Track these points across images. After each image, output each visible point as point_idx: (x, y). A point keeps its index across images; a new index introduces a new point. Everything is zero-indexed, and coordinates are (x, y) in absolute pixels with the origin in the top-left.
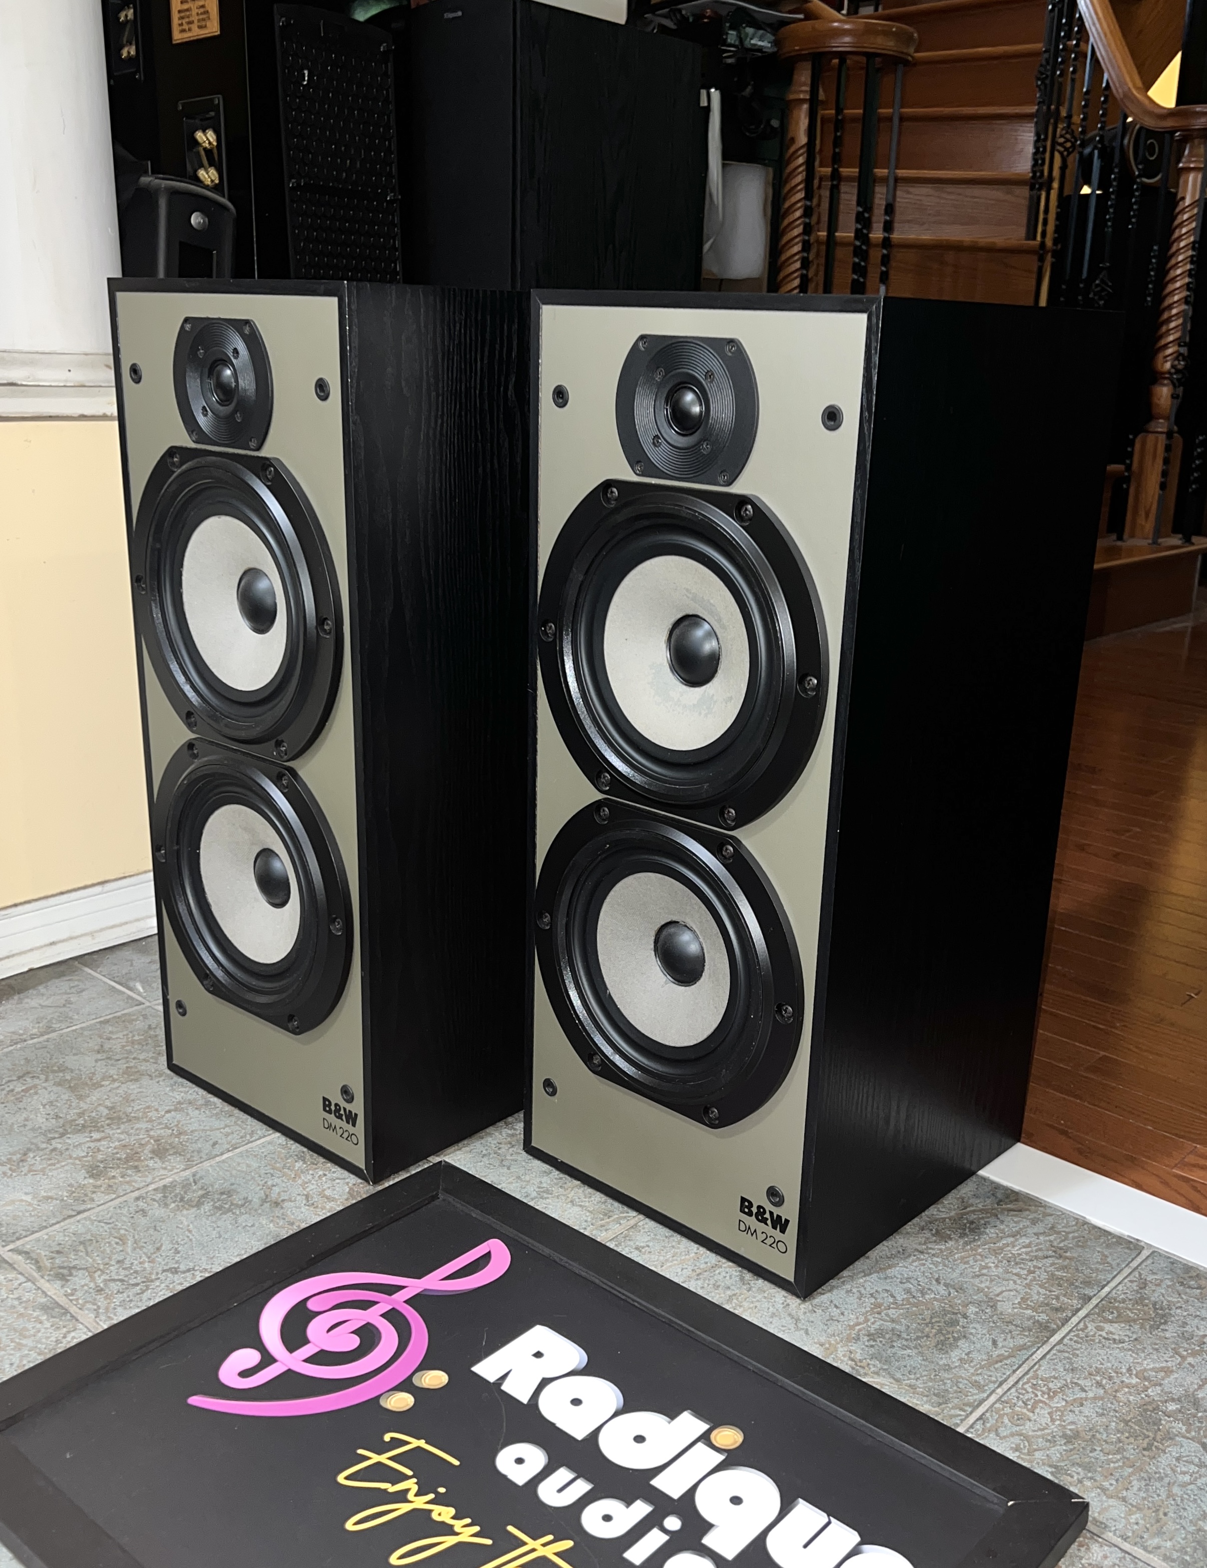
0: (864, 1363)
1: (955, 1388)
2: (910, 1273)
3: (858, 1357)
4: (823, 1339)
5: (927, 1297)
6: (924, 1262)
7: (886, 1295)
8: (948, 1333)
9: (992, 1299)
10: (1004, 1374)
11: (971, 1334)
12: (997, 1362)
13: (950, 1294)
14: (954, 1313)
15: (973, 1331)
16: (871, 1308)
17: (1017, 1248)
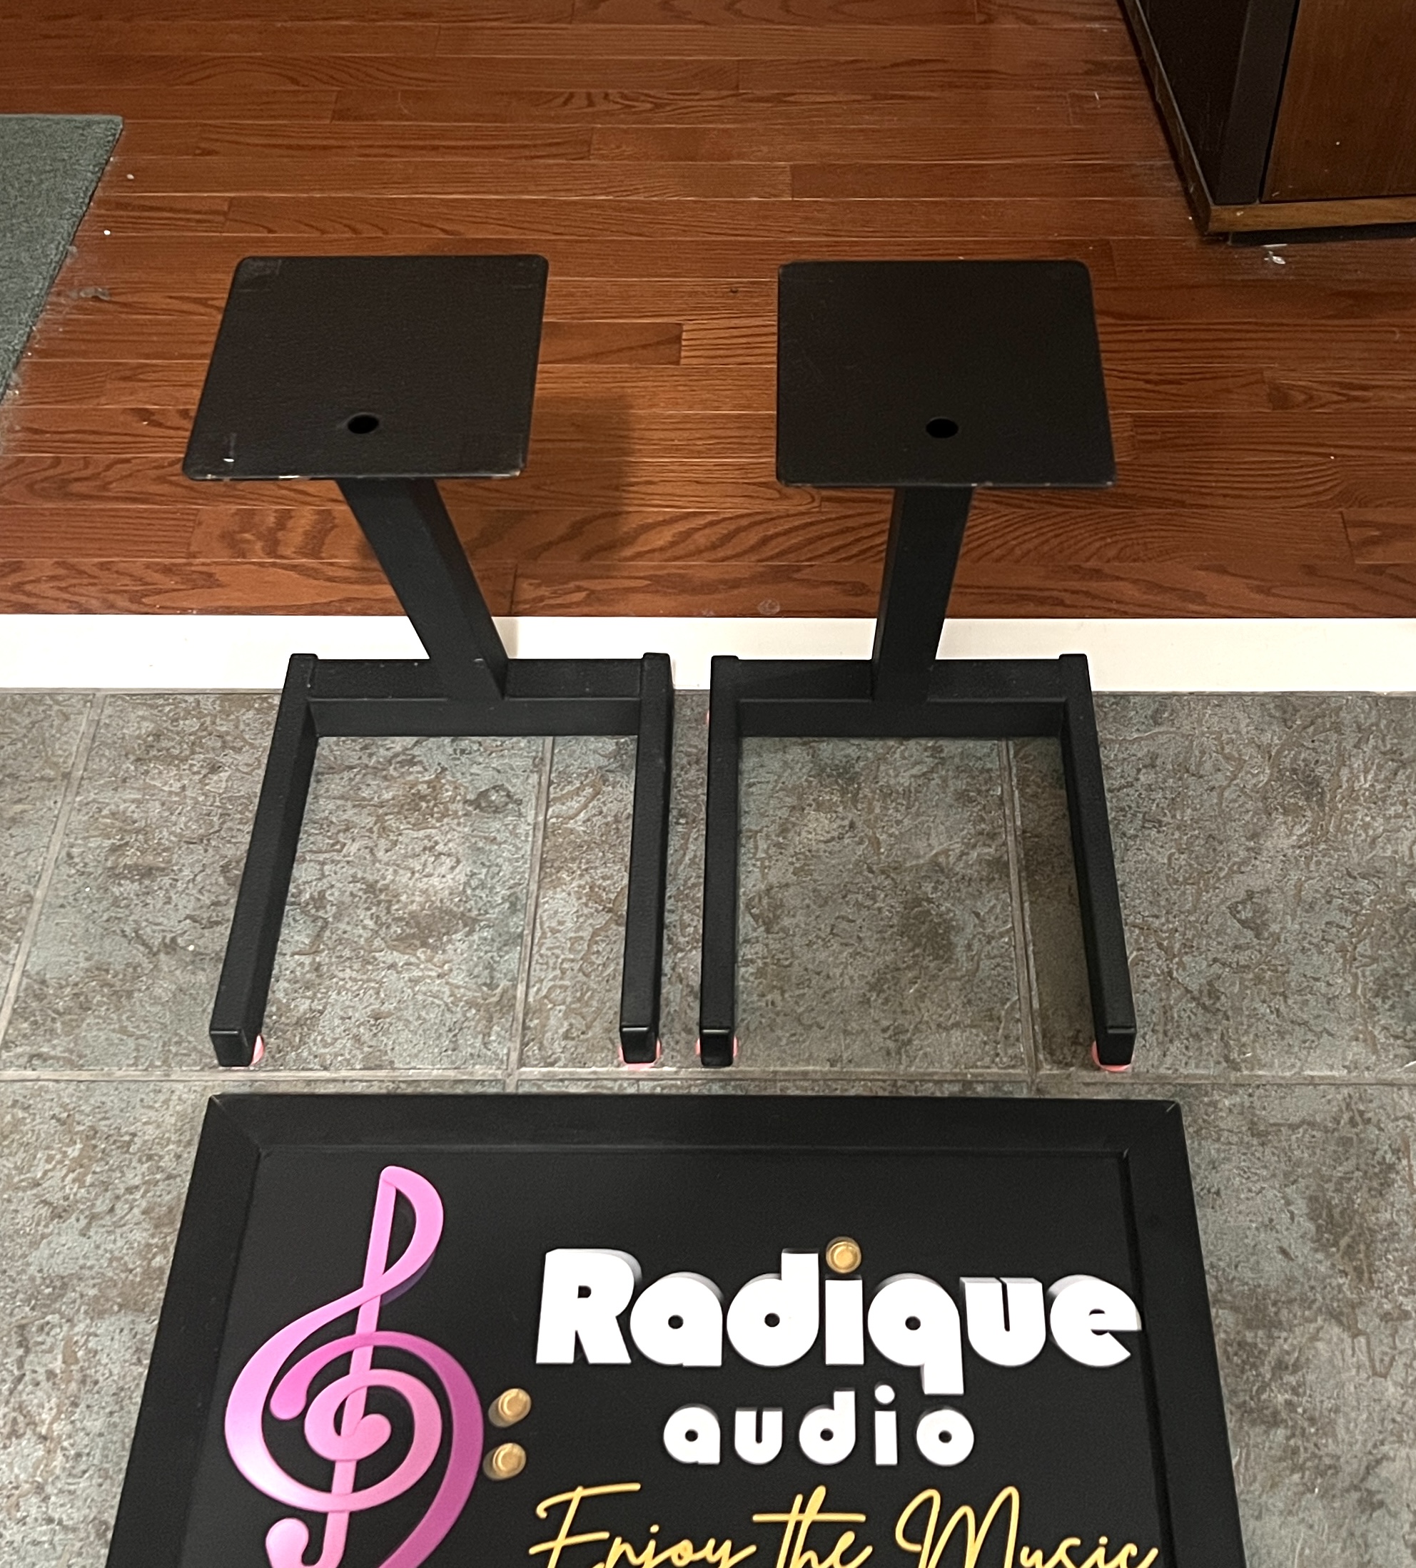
2: (1321, 883)
3: (1397, 1029)
4: (1349, 1031)
5: (1365, 905)
6: (1315, 858)
7: (1334, 929)
13: (1377, 886)
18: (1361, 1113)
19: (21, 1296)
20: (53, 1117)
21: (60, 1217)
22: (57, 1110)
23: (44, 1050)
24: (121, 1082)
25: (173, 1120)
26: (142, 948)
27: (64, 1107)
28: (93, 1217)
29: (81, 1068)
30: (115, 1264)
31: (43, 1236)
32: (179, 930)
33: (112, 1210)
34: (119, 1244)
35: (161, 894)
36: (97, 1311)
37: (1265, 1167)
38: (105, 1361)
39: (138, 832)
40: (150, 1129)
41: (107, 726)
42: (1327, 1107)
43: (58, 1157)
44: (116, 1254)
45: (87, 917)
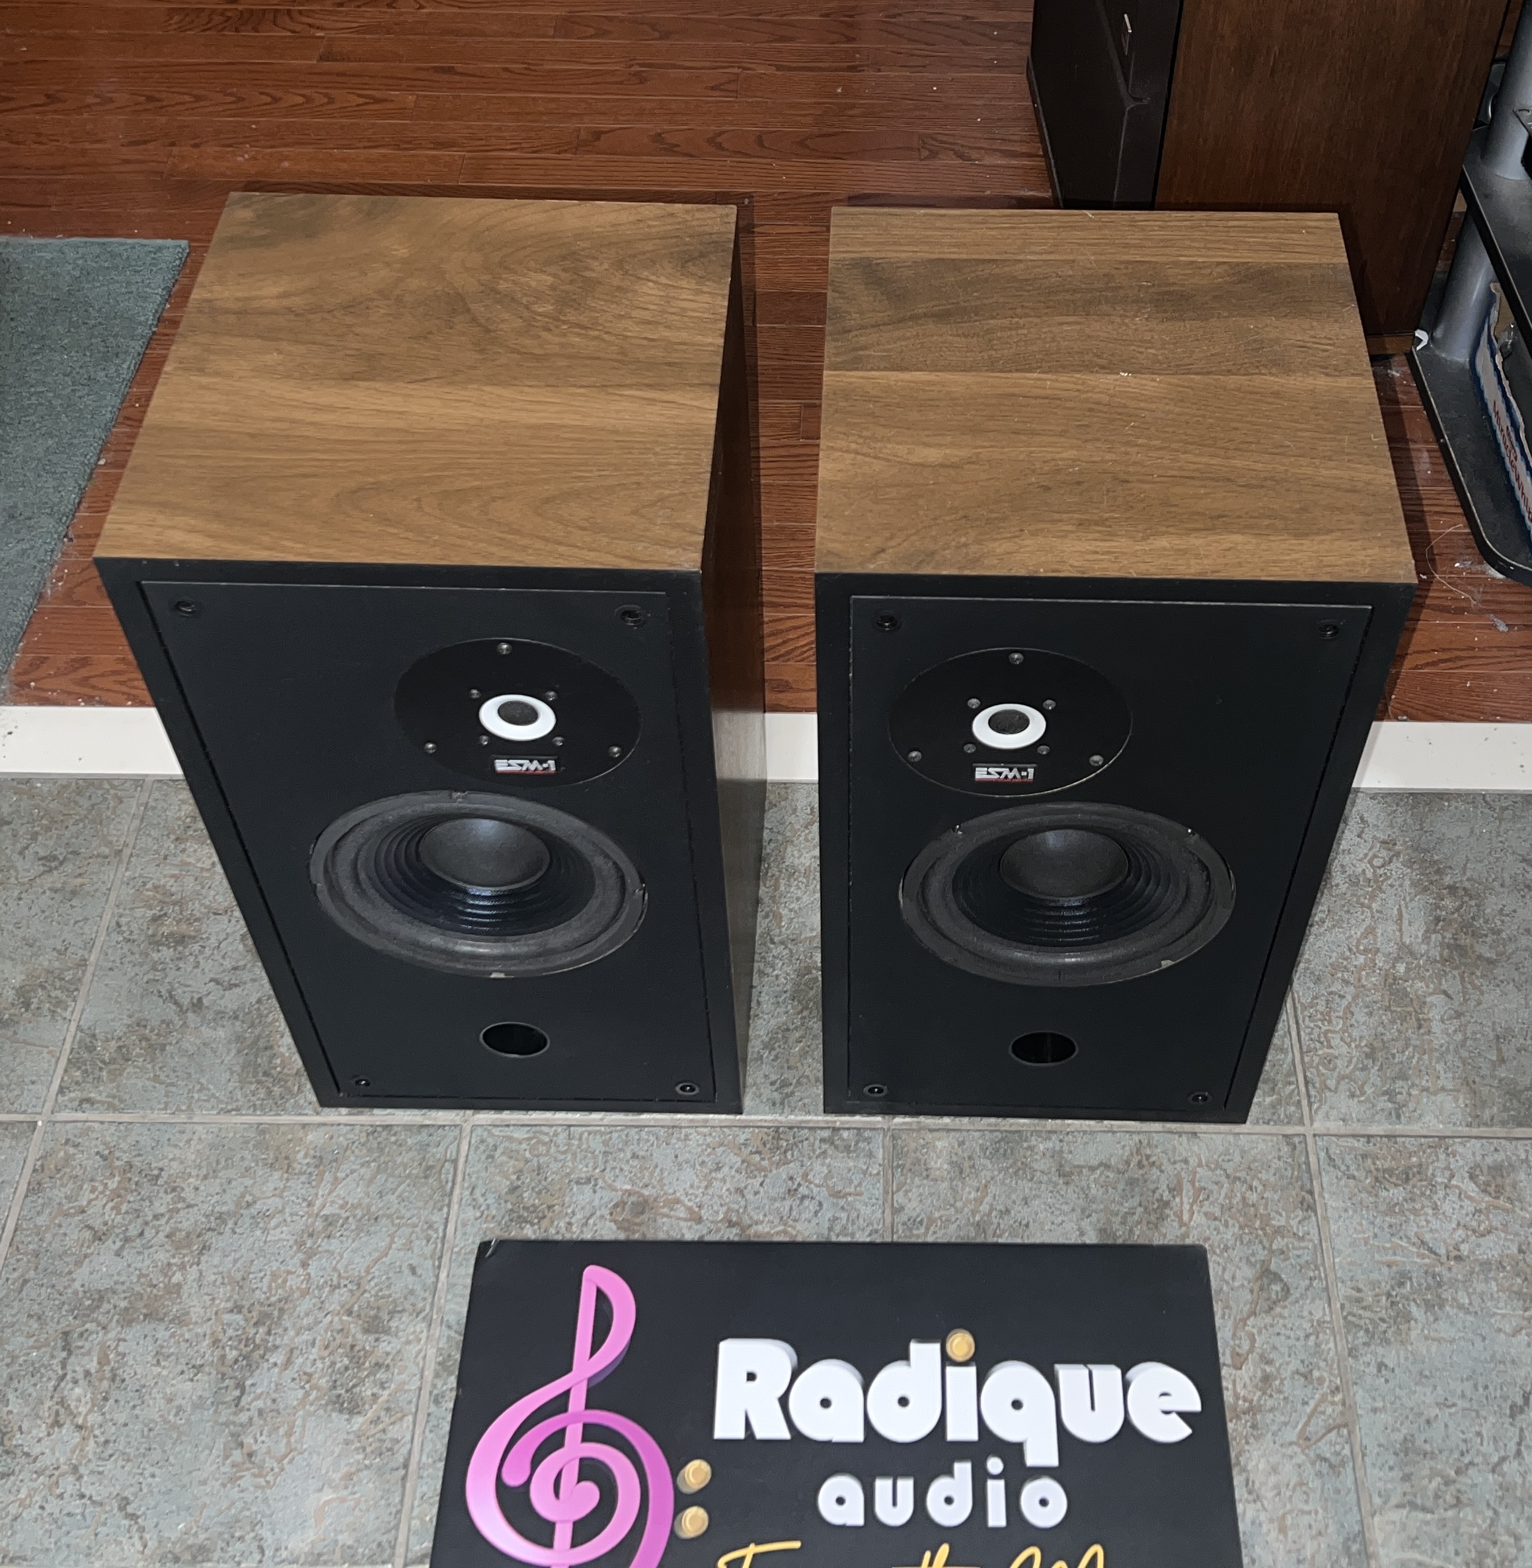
18: (1148, 1157)
19: (66, 1307)
20: (98, 1153)
21: (100, 1239)
22: (101, 1148)
23: (92, 1095)
24: (153, 1124)
25: (193, 1157)
26: (174, 1007)
27: (105, 1144)
28: (127, 1240)
29: (121, 1111)
30: (142, 1280)
31: (86, 1256)
32: (204, 991)
33: (141, 1234)
34: (147, 1262)
35: (192, 959)
36: (127, 1319)
37: (1067, 1203)
38: (131, 1362)
39: (174, 904)
40: (175, 1164)
41: (154, 808)
42: (1121, 1152)
43: (101, 1188)
44: (144, 1272)
45: (131, 980)
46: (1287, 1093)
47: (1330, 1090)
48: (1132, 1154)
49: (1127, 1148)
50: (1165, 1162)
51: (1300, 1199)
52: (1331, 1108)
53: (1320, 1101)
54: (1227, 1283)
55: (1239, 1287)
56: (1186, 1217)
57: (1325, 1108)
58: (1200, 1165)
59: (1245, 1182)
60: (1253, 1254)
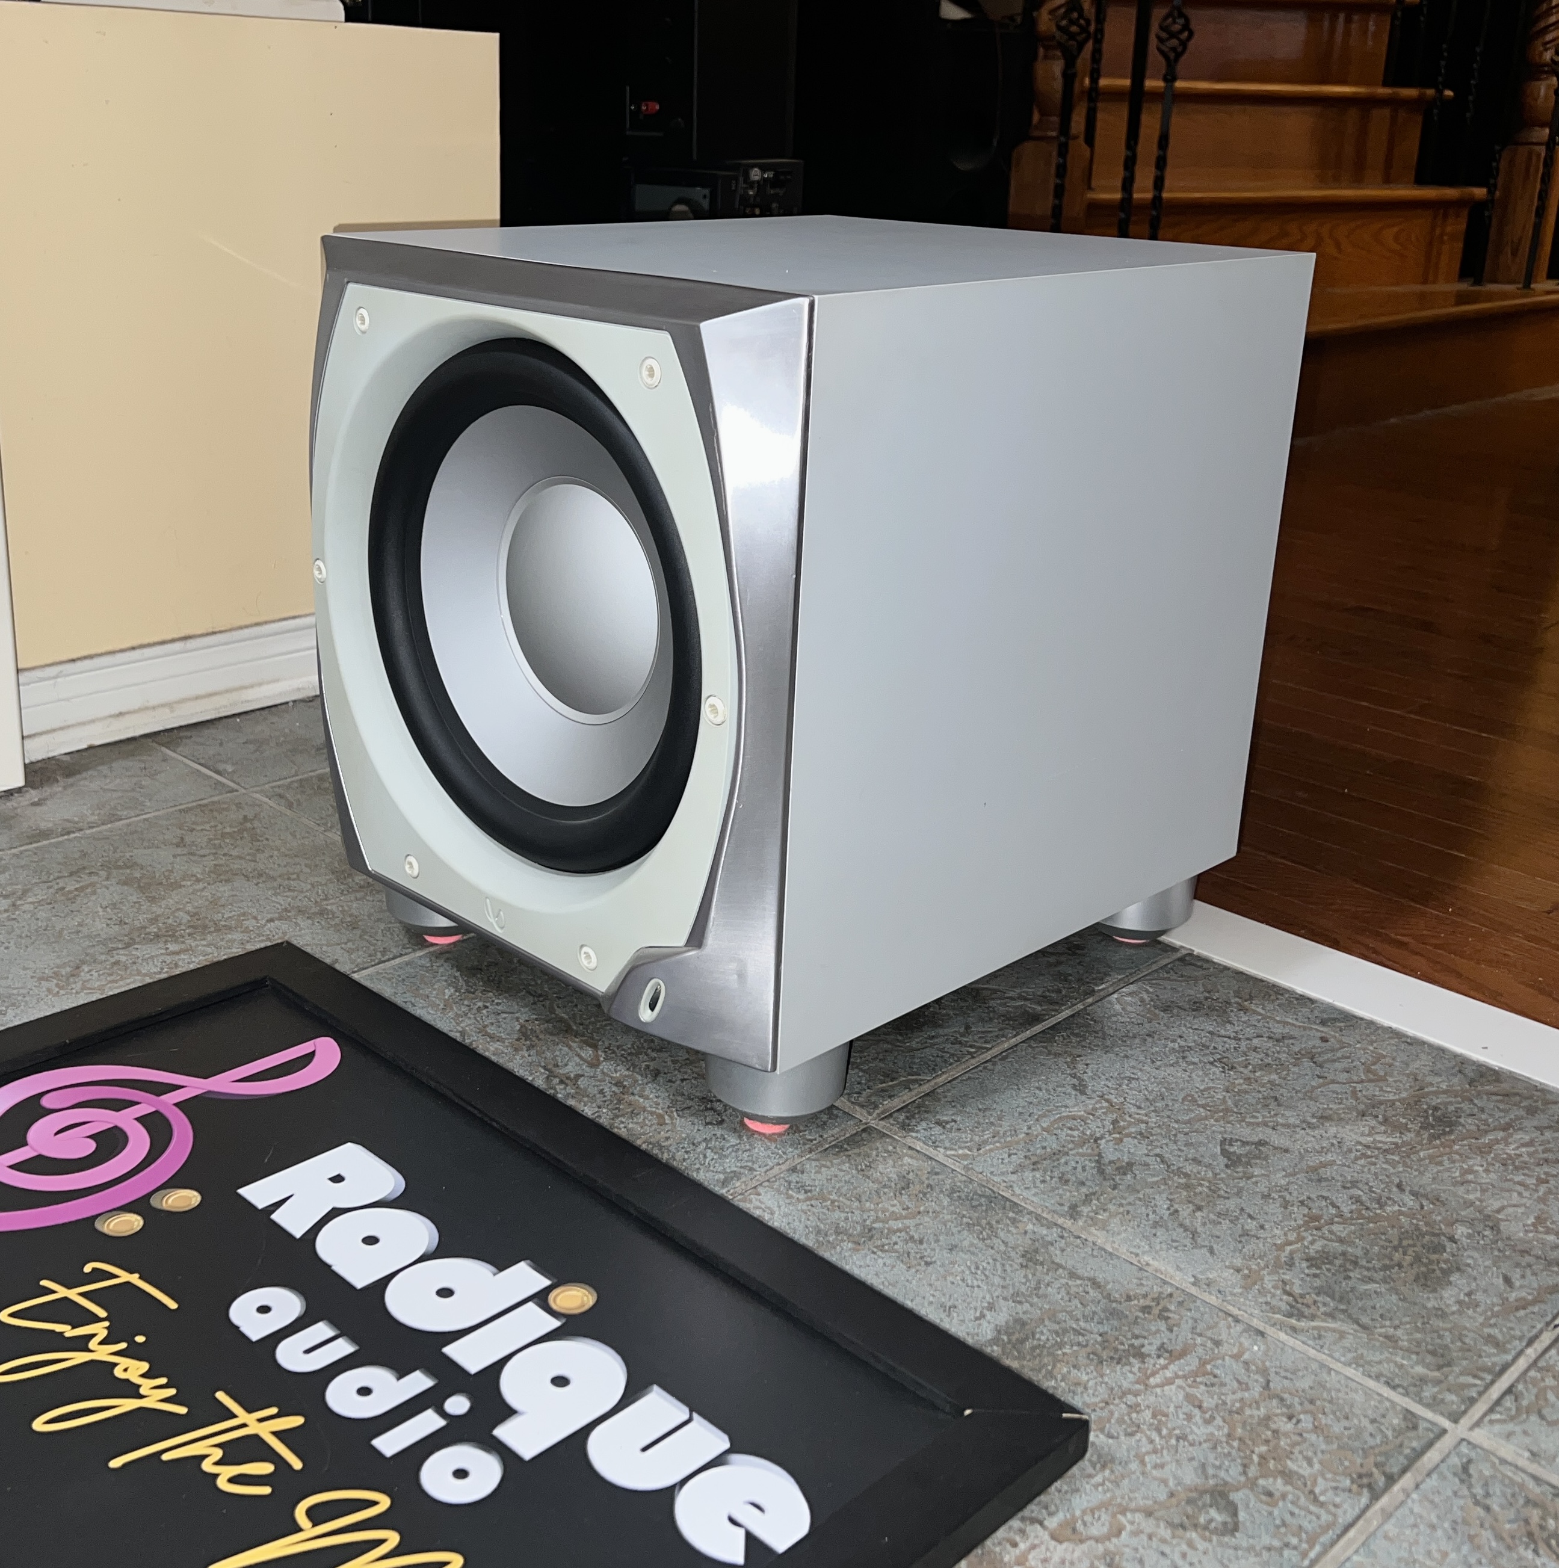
0: (1308, 1300)
1: (1459, 1344)
2: (1355, 1174)
3: (1297, 1290)
4: (1238, 1262)
5: (1388, 1209)
6: (1373, 1159)
7: (1324, 1203)
8: (1431, 1262)
9: (1489, 1216)
10: (1533, 1327)
11: (1468, 1265)
12: (1517, 1309)
13: (1422, 1207)
14: (1438, 1235)
15: (1469, 1261)
16: (1306, 1223)
17: (1512, 1147)
46: (1463, 1379)
47: (1542, 1417)
48: (1145, 1296)
49: (1145, 1289)
50: (1184, 1326)
51: (1363, 1471)
52: (1525, 1433)
53: (1512, 1418)
54: (1143, 1463)
55: (1155, 1479)
56: (1152, 1381)
57: (1510, 1427)
58: (1236, 1357)
59: (1289, 1407)
60: (1219, 1468)
